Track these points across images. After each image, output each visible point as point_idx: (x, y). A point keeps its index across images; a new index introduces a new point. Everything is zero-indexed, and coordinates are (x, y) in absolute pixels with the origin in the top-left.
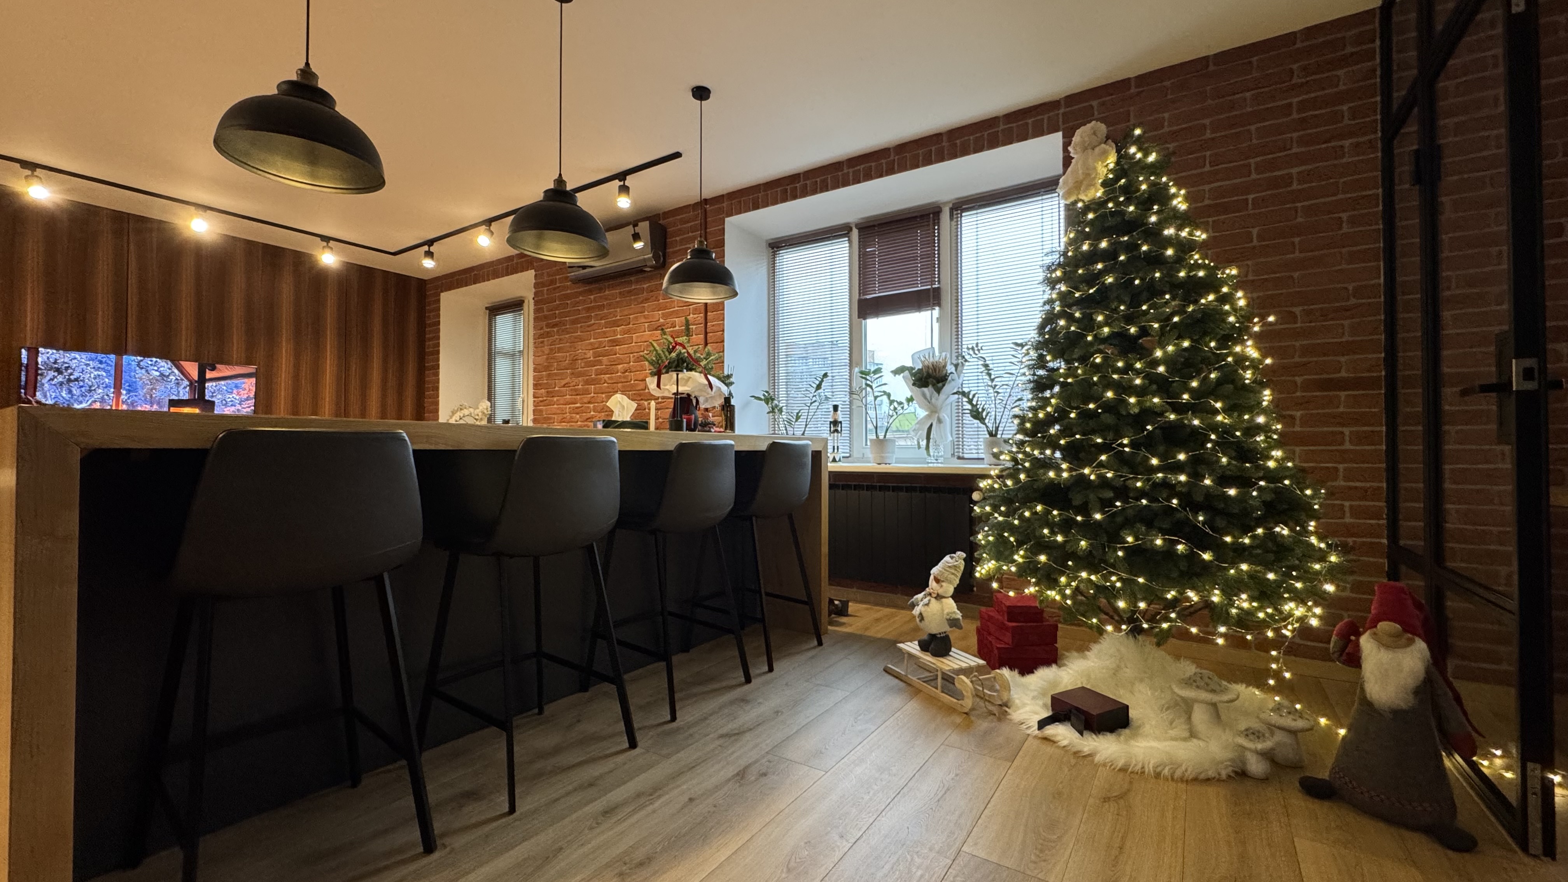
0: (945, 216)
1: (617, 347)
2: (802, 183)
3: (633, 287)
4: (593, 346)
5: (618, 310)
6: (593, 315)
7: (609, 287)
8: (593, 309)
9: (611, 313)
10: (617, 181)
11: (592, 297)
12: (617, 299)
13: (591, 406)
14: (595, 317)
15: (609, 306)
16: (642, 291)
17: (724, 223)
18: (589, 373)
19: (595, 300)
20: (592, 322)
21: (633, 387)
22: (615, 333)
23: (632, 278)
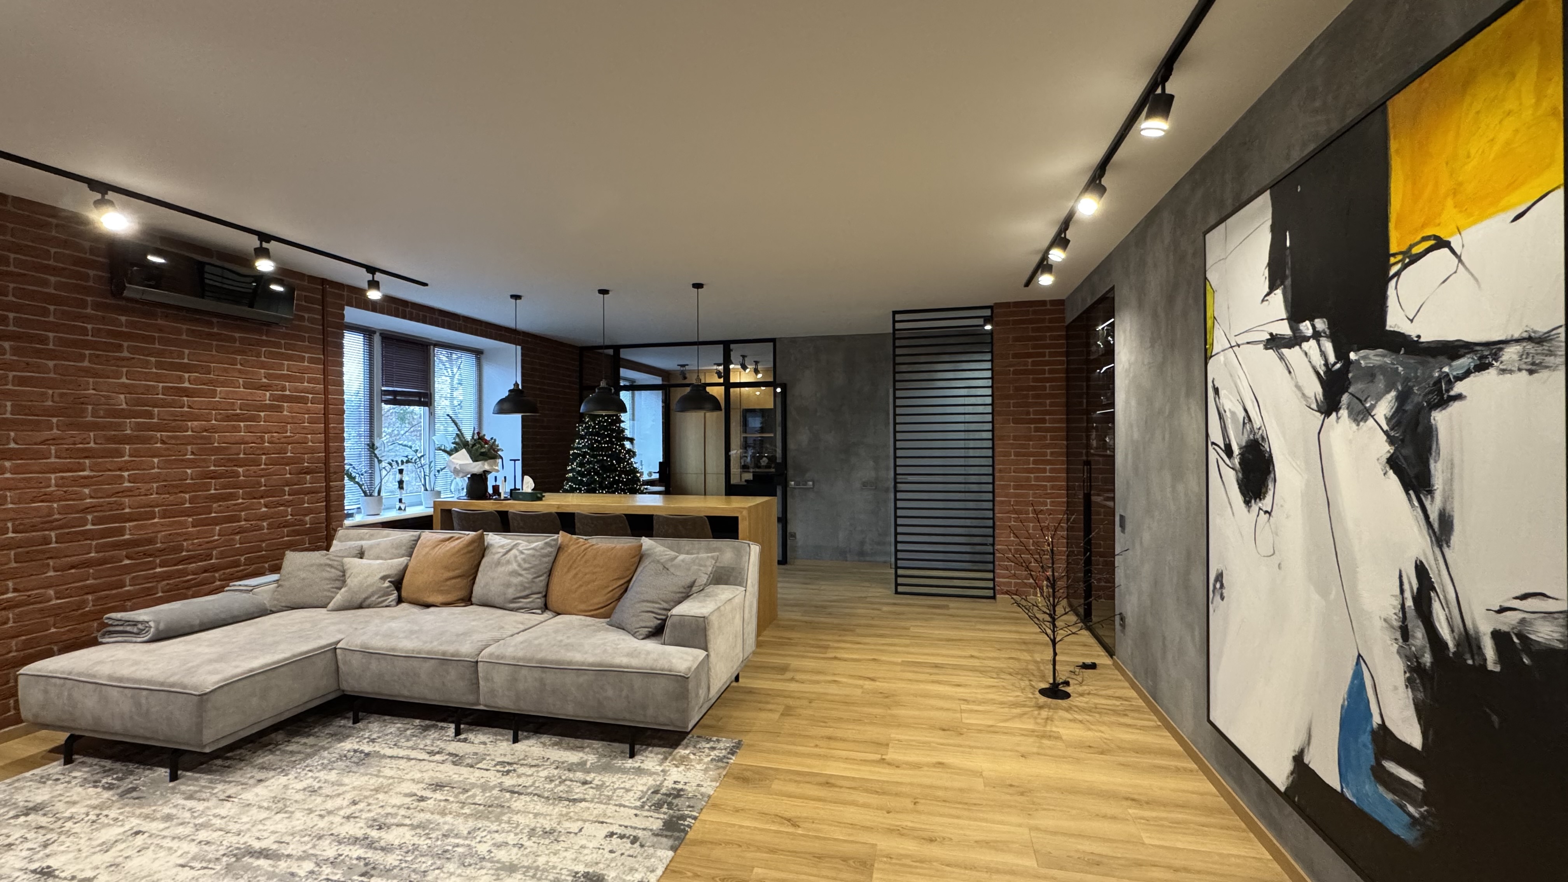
3: (215, 330)
4: (127, 389)
5: (187, 351)
6: (125, 344)
7: (166, 317)
8: (129, 337)
9: (171, 352)
10: (364, 270)
11: (123, 319)
12: (184, 337)
13: (126, 474)
14: (133, 350)
15: (163, 341)
16: (233, 340)
17: (343, 310)
18: (119, 427)
19: (130, 324)
20: (126, 354)
21: (216, 451)
22: (181, 379)
23: (215, 320)
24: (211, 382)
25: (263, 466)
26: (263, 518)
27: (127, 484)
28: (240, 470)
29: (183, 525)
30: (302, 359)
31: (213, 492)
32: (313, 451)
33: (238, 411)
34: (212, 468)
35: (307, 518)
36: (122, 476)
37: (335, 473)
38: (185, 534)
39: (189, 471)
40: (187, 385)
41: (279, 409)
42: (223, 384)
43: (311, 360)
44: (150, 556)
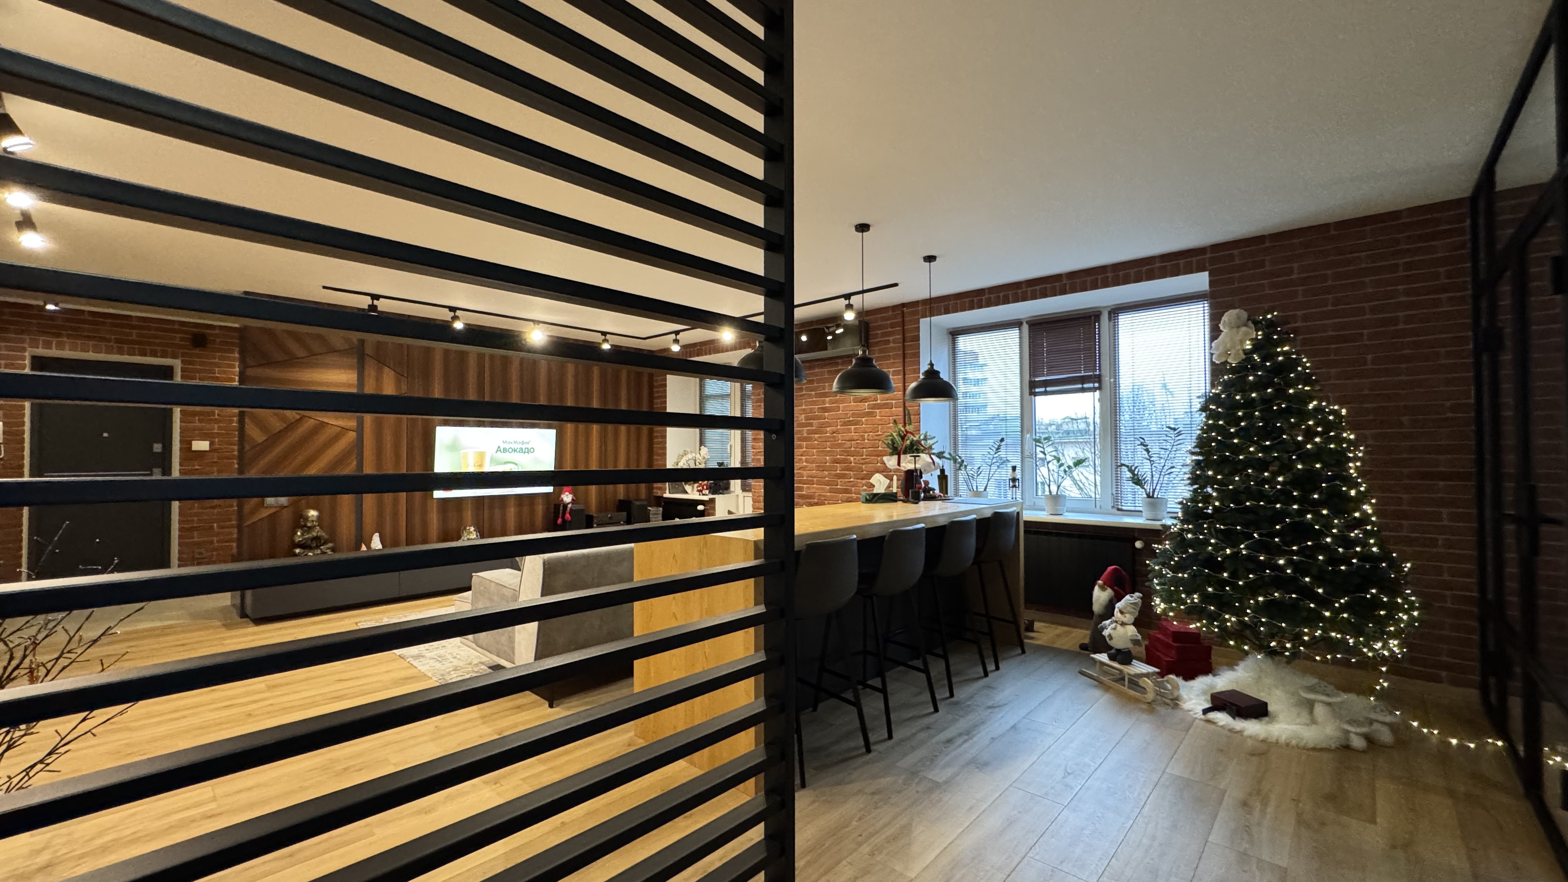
0: (1105, 317)
1: (826, 414)
2: (987, 296)
4: (805, 411)
6: (804, 387)
10: (843, 299)
13: (804, 458)
14: (806, 389)
17: (918, 323)
18: (801, 432)
22: (824, 402)
25: (864, 457)
27: (804, 464)
29: (824, 490)
31: (838, 472)
33: (851, 419)
34: (838, 457)
42: (843, 401)
43: (895, 373)
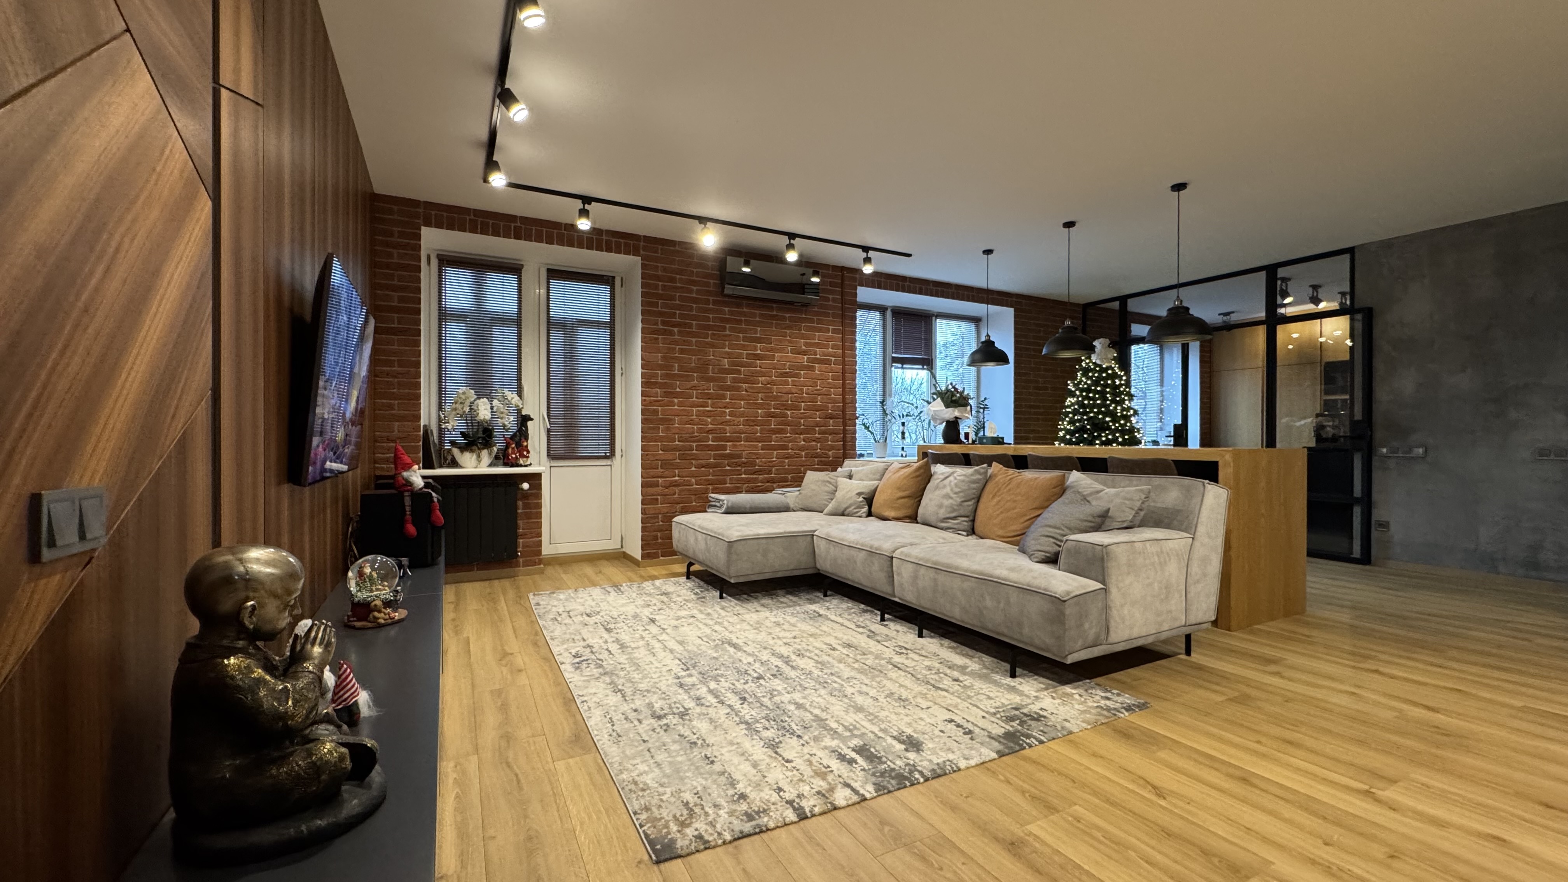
3: (775, 313)
4: (729, 355)
5: (759, 329)
6: (728, 326)
7: (748, 306)
8: (728, 321)
9: (751, 330)
10: (860, 250)
11: (726, 309)
12: (758, 319)
13: (727, 411)
14: (731, 329)
15: (747, 323)
16: (784, 318)
17: (856, 289)
18: (724, 380)
19: (731, 313)
20: (728, 332)
21: (776, 398)
22: (755, 349)
23: (774, 305)
24: (772, 350)
25: (802, 411)
26: (801, 449)
27: (728, 417)
28: (789, 413)
29: (756, 447)
30: (828, 331)
31: (773, 427)
32: (834, 401)
33: (788, 370)
34: (773, 410)
35: (830, 453)
36: (725, 412)
37: (850, 419)
38: (757, 454)
39: (760, 411)
40: (759, 352)
41: (812, 369)
42: (779, 351)
43: (834, 331)
44: (739, 466)
